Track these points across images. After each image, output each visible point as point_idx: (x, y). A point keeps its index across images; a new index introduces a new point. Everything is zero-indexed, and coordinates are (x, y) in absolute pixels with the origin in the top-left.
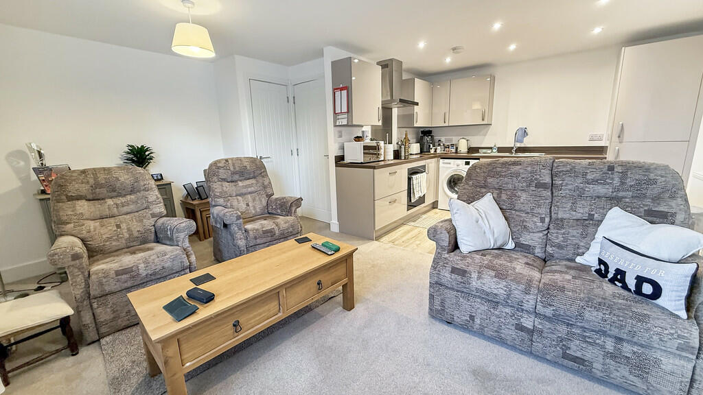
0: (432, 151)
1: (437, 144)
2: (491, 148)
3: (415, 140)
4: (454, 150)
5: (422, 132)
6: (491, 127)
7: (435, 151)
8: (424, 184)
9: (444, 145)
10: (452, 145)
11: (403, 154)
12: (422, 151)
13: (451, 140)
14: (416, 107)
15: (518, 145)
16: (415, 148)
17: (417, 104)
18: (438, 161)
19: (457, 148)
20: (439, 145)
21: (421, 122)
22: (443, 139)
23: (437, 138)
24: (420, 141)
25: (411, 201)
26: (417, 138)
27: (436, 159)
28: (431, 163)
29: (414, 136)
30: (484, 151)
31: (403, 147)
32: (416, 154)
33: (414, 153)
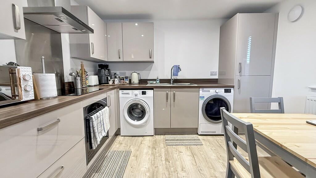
0: (111, 83)
1: (113, 77)
2: (155, 80)
3: (93, 73)
4: (128, 82)
5: (99, 65)
6: (154, 64)
7: (114, 83)
8: (107, 121)
9: (119, 77)
10: (126, 78)
11: (79, 86)
12: (100, 83)
13: (125, 73)
14: (91, 35)
15: (174, 77)
16: (93, 80)
17: (92, 31)
18: (118, 92)
19: (130, 80)
20: (115, 77)
21: (97, 54)
22: (118, 73)
23: (113, 72)
24: (98, 73)
25: (91, 147)
26: (95, 71)
27: (116, 90)
28: (110, 95)
29: (92, 69)
30: (151, 82)
31: (79, 78)
32: (95, 86)
33: (93, 84)
